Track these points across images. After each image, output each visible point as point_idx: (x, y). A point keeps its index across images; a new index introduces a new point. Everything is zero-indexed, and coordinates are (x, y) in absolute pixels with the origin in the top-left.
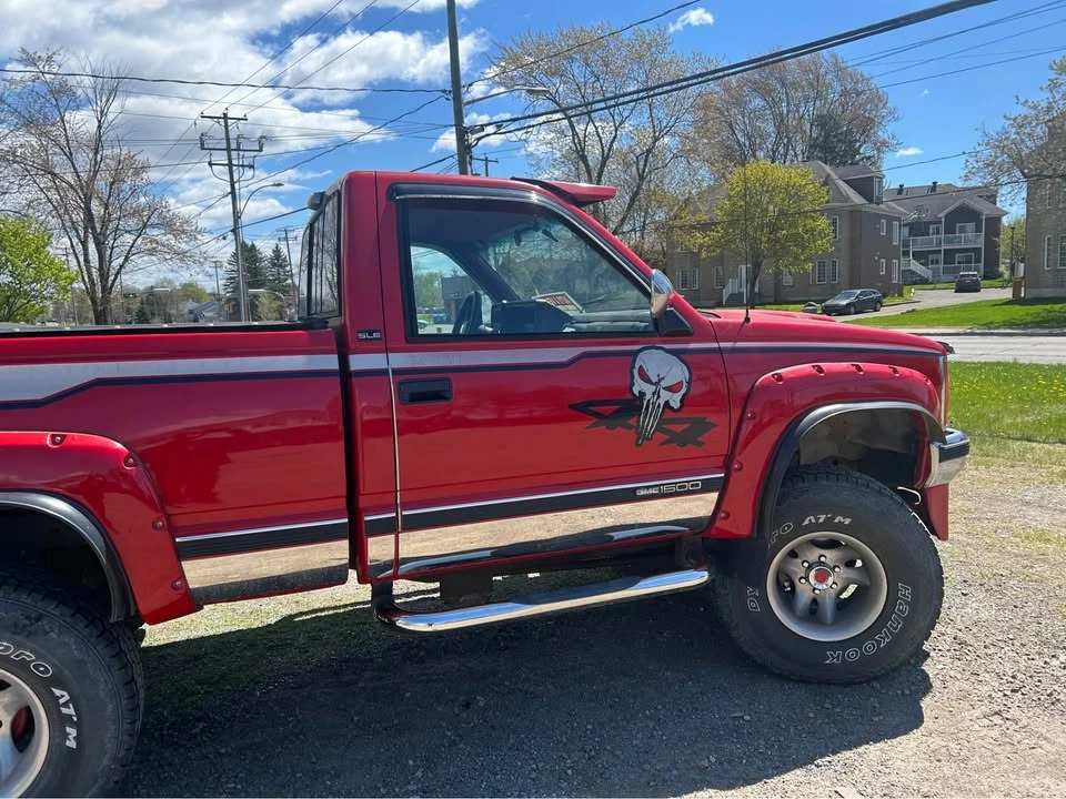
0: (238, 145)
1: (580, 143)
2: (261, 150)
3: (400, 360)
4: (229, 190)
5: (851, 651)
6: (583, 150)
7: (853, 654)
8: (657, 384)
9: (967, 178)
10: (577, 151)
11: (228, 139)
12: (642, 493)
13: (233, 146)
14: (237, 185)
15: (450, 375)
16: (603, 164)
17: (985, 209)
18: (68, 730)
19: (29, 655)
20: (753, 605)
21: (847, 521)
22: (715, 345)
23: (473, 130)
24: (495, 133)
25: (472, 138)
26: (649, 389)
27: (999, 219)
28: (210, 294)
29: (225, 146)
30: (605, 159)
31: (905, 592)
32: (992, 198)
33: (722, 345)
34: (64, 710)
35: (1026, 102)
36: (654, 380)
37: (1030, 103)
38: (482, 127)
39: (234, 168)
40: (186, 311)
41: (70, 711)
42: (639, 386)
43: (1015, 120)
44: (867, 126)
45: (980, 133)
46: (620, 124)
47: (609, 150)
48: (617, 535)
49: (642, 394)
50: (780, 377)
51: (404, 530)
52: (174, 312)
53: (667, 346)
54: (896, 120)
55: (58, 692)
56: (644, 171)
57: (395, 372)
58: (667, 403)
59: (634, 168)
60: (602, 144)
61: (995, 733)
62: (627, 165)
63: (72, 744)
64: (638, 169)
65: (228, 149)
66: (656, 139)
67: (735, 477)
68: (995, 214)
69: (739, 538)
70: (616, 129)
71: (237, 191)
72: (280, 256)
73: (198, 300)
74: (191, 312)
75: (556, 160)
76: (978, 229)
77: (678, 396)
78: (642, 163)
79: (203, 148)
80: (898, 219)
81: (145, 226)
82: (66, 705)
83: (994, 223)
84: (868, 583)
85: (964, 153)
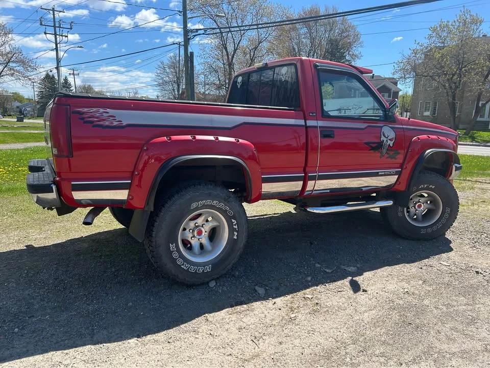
0: (60, 25)
1: (224, 41)
2: (71, 29)
3: (320, 123)
4: (55, 47)
5: (429, 229)
6: (226, 45)
7: (429, 230)
8: (387, 138)
9: (394, 74)
10: (223, 45)
11: (54, 21)
12: (380, 173)
13: (57, 25)
14: (58, 45)
15: (334, 130)
16: (235, 52)
17: (393, 89)
18: (235, 233)
19: (228, 208)
20: (400, 214)
21: (433, 187)
22: (402, 126)
23: (192, 31)
24: (203, 34)
25: (191, 35)
26: (385, 139)
27: (398, 92)
28: (27, 99)
29: (53, 25)
30: (235, 50)
31: (448, 210)
32: (396, 84)
33: (404, 126)
34: (234, 227)
35: (419, 43)
36: (387, 136)
37: (420, 44)
38: (197, 30)
39: (57, 36)
40: (15, 106)
41: (236, 227)
42: (383, 138)
43: (414, 50)
44: (349, 46)
45: (401, 55)
46: (243, 34)
47: (238, 45)
48: (364, 189)
49: (383, 141)
50: (419, 139)
51: (318, 180)
52: (9, 107)
53: (390, 126)
54: (361, 46)
55: (233, 221)
56: (253, 58)
57: (319, 127)
58: (389, 144)
59: (249, 55)
60: (234, 43)
61: (475, 251)
62: (245, 53)
63: (235, 237)
64: (250, 56)
65: (55, 26)
66: (260, 43)
67: (403, 171)
68: (397, 90)
69: (401, 191)
70: (241, 36)
71: (59, 48)
72: (67, 82)
73: (21, 102)
74: (18, 107)
75: (212, 48)
76: (389, 96)
77: (392, 142)
78: (252, 54)
79: (41, 24)
80: (359, 90)
81: (9, 62)
82: (235, 225)
83: (396, 94)
84: (435, 208)
85: (394, 63)
